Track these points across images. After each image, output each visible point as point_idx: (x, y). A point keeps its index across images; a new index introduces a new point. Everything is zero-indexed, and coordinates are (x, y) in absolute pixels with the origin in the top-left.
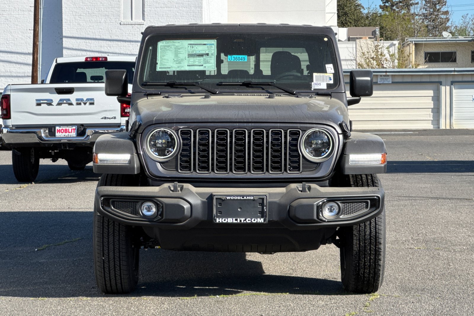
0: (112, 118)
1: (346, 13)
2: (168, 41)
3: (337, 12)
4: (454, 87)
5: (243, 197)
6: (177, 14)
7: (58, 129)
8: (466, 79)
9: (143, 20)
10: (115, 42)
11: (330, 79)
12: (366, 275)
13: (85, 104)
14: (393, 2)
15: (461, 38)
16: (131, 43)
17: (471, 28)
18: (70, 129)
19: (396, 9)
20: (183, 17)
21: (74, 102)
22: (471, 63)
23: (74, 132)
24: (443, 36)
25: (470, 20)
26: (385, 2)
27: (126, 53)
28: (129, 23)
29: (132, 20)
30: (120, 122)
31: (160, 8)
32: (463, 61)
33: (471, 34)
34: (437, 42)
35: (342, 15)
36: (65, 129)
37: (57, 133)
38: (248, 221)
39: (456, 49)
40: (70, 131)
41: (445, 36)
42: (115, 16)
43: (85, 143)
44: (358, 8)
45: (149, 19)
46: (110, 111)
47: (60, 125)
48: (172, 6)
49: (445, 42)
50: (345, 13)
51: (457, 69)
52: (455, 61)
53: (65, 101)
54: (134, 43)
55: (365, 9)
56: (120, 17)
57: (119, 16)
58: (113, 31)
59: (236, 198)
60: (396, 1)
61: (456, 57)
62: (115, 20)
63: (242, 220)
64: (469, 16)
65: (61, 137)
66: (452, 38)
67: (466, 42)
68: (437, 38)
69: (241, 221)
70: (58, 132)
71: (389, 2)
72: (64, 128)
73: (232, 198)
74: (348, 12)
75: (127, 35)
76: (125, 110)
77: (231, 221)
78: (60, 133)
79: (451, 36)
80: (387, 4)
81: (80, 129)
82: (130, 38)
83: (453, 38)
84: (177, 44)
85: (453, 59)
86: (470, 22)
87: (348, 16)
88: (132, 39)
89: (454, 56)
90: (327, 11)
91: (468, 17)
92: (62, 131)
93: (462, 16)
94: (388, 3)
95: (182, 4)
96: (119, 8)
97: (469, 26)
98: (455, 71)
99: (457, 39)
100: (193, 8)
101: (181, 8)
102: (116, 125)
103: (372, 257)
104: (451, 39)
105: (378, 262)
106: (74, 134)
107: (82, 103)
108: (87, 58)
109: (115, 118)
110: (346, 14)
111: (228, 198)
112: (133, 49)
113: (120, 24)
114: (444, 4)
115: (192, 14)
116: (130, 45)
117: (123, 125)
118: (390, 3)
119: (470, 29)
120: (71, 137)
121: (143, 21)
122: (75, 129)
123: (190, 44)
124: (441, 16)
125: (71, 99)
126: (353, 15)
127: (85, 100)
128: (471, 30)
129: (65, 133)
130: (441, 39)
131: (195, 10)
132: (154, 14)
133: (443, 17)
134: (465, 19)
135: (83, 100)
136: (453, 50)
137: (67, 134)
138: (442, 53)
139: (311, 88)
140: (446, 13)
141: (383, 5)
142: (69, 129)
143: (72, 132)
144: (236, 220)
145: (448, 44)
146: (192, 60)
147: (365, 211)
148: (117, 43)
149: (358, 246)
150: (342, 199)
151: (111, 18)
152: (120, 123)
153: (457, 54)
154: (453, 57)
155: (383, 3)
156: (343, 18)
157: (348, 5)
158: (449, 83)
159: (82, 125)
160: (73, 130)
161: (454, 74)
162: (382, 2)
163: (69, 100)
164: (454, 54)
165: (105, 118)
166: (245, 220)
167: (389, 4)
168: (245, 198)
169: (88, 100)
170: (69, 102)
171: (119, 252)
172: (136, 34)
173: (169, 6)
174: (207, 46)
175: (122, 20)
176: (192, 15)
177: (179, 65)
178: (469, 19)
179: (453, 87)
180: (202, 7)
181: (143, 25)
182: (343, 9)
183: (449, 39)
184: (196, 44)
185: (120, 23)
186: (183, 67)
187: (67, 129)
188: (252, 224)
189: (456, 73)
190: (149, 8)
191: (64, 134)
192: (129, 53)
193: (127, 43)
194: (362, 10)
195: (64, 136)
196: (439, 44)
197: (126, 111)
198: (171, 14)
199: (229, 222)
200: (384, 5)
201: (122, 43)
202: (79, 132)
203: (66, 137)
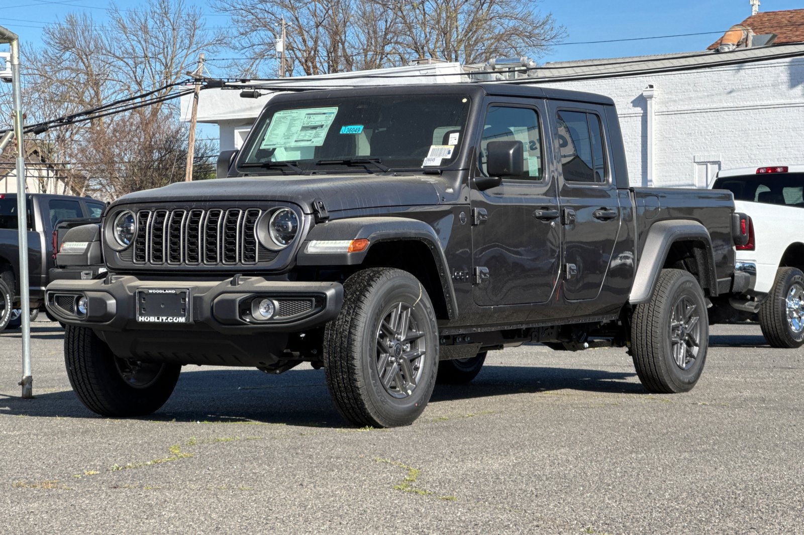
2: (285, 112)
5: (165, 291)
11: (449, 153)
12: (346, 401)
38: (170, 320)
59: (158, 291)
63: (164, 318)
69: (162, 320)
73: (154, 291)
77: (153, 321)
84: (294, 115)
103: (345, 377)
105: (353, 383)
108: (759, 169)
111: (150, 291)
123: (308, 114)
139: (422, 165)
144: (158, 319)
146: (303, 135)
147: (309, 311)
149: (328, 360)
150: (275, 294)
166: (167, 319)
168: (167, 291)
171: (85, 361)
174: (325, 115)
177: (286, 141)
184: (315, 114)
186: (289, 143)
188: (173, 324)
199: (151, 321)
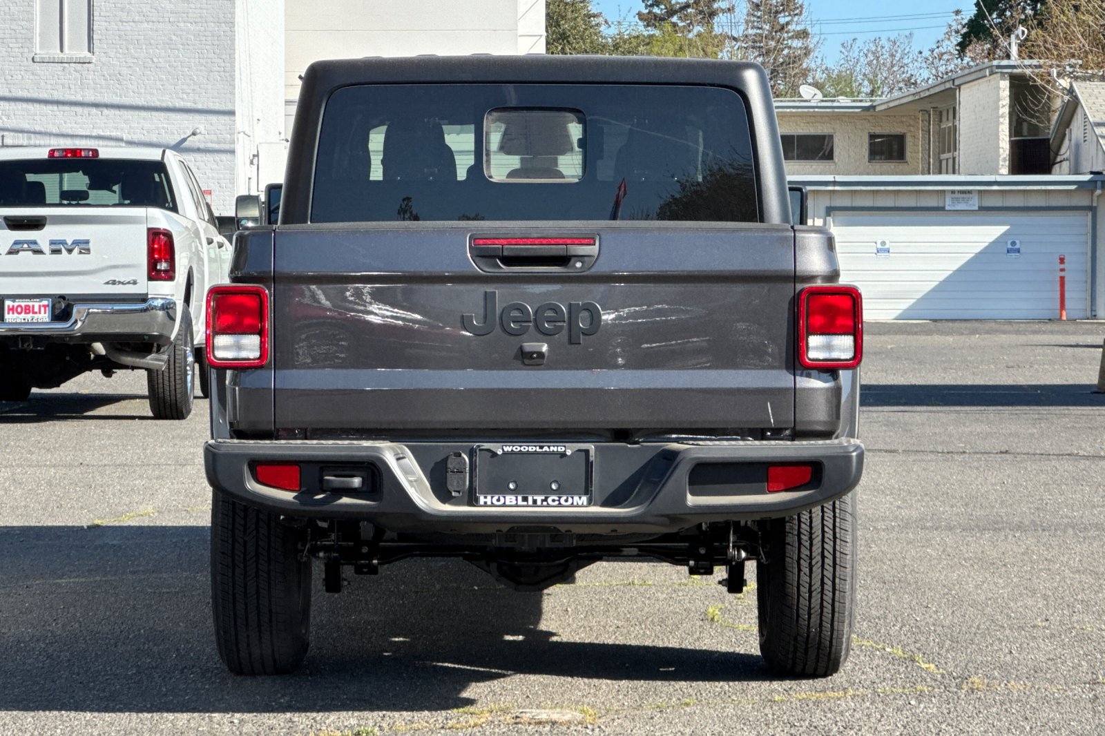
0: (129, 283)
1: (564, 34)
3: (545, 34)
4: (833, 222)
6: (174, 38)
7: (9, 306)
8: (859, 202)
9: (89, 51)
10: (20, 105)
13: (70, 251)
14: (672, 6)
15: (844, 101)
16: (61, 108)
17: (865, 75)
18: (37, 305)
19: (679, 22)
20: (187, 47)
21: (46, 247)
22: (867, 164)
23: (45, 313)
24: (801, 96)
25: (861, 54)
26: (652, 6)
27: (48, 131)
28: (54, 58)
29: (62, 50)
30: (145, 292)
31: (132, 24)
32: (849, 156)
33: (863, 89)
34: (788, 110)
35: (554, 41)
36: (26, 306)
37: (9, 313)
39: (834, 129)
40: (36, 309)
41: (806, 97)
42: (20, 40)
43: (71, 337)
44: (593, 23)
45: (104, 51)
46: (124, 266)
47: (14, 297)
48: (161, 20)
49: (806, 110)
50: (560, 35)
51: (839, 178)
52: (829, 156)
53: (25, 246)
54: (67, 108)
55: (610, 26)
56: (32, 43)
57: (30, 40)
58: (15, 77)
60: (678, 3)
61: (832, 146)
62: (21, 50)
64: (859, 43)
65: (16, 323)
66: (823, 101)
67: (857, 113)
68: (785, 101)
70: (11, 312)
71: (662, 4)
72: (23, 304)
74: (568, 33)
75: (49, 87)
76: (156, 266)
78: (13, 313)
79: (820, 96)
80: (656, 10)
81: (57, 306)
82: (57, 95)
83: (826, 101)
85: (827, 153)
86: (862, 59)
87: (568, 42)
88: (61, 98)
89: (827, 145)
90: (520, 32)
91: (855, 48)
92: (19, 310)
93: (843, 44)
94: (658, 6)
95: (185, 15)
96: (31, 20)
97: (858, 69)
98: (835, 183)
99: (835, 104)
100: (212, 24)
101: (182, 25)
102: (136, 297)
104: (819, 104)
106: (45, 317)
107: (64, 251)
108: (52, 152)
109: (135, 283)
110: (563, 37)
112: (65, 123)
113: (34, 61)
114: (797, 11)
115: (209, 38)
116: (58, 113)
117: (152, 298)
118: (663, 7)
119: (862, 77)
120: (38, 323)
121: (89, 55)
122: (48, 306)
124: (790, 41)
125: (39, 241)
126: (582, 39)
127: (69, 242)
128: (863, 80)
129: (26, 313)
130: (797, 104)
131: (217, 28)
132: (117, 38)
133: (794, 45)
134: (849, 51)
135: (66, 244)
136: (825, 131)
137: (29, 317)
138: (798, 136)
140: (804, 34)
141: (647, 11)
142: (33, 306)
143: (40, 313)
145: (813, 115)
148: (25, 105)
151: (11, 45)
152: (147, 294)
153: (836, 140)
154: (825, 147)
155: (647, 6)
156: (557, 47)
157: (569, 15)
158: (822, 211)
159: (62, 297)
160: (42, 309)
161: (834, 191)
162: (644, 5)
163: (35, 243)
164: (828, 142)
165: (114, 282)
167: (662, 9)
169: (76, 243)
170: (33, 247)
172: (72, 87)
173: (154, 19)
175: (38, 52)
176: (210, 43)
178: (859, 52)
179: (830, 219)
180: (233, 23)
181: (89, 63)
182: (558, 25)
183: (815, 105)
185: (33, 59)
187: (29, 306)
189: (837, 188)
190: (104, 23)
191: (23, 315)
192: (54, 131)
193: (50, 107)
194: (603, 28)
195: (23, 321)
196: (792, 115)
197: (158, 268)
198: (159, 38)
200: (650, 12)
201: (37, 106)
202: (57, 312)
203: (28, 323)
